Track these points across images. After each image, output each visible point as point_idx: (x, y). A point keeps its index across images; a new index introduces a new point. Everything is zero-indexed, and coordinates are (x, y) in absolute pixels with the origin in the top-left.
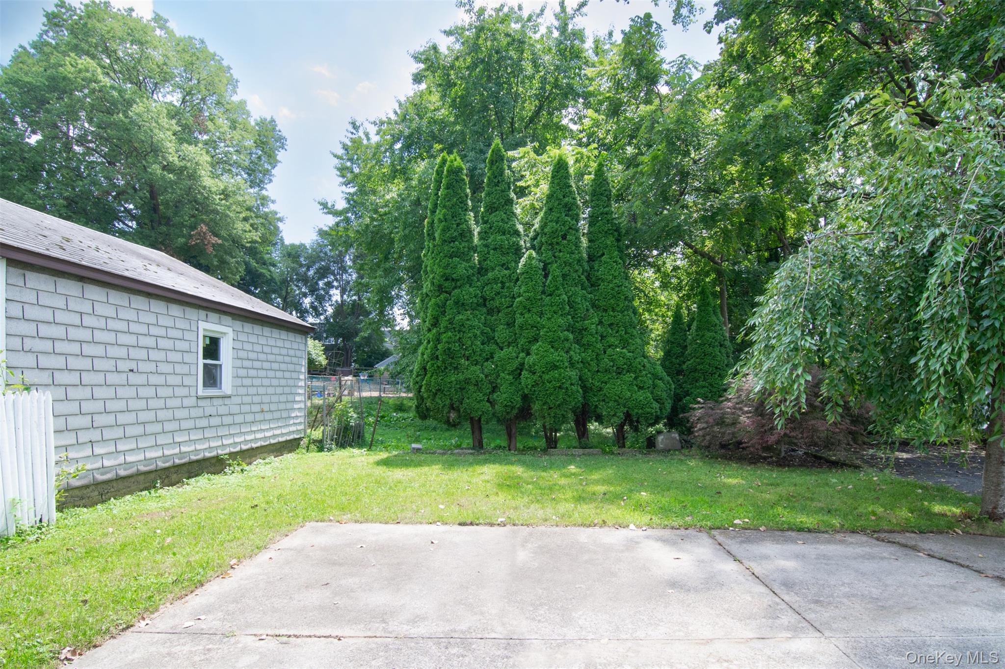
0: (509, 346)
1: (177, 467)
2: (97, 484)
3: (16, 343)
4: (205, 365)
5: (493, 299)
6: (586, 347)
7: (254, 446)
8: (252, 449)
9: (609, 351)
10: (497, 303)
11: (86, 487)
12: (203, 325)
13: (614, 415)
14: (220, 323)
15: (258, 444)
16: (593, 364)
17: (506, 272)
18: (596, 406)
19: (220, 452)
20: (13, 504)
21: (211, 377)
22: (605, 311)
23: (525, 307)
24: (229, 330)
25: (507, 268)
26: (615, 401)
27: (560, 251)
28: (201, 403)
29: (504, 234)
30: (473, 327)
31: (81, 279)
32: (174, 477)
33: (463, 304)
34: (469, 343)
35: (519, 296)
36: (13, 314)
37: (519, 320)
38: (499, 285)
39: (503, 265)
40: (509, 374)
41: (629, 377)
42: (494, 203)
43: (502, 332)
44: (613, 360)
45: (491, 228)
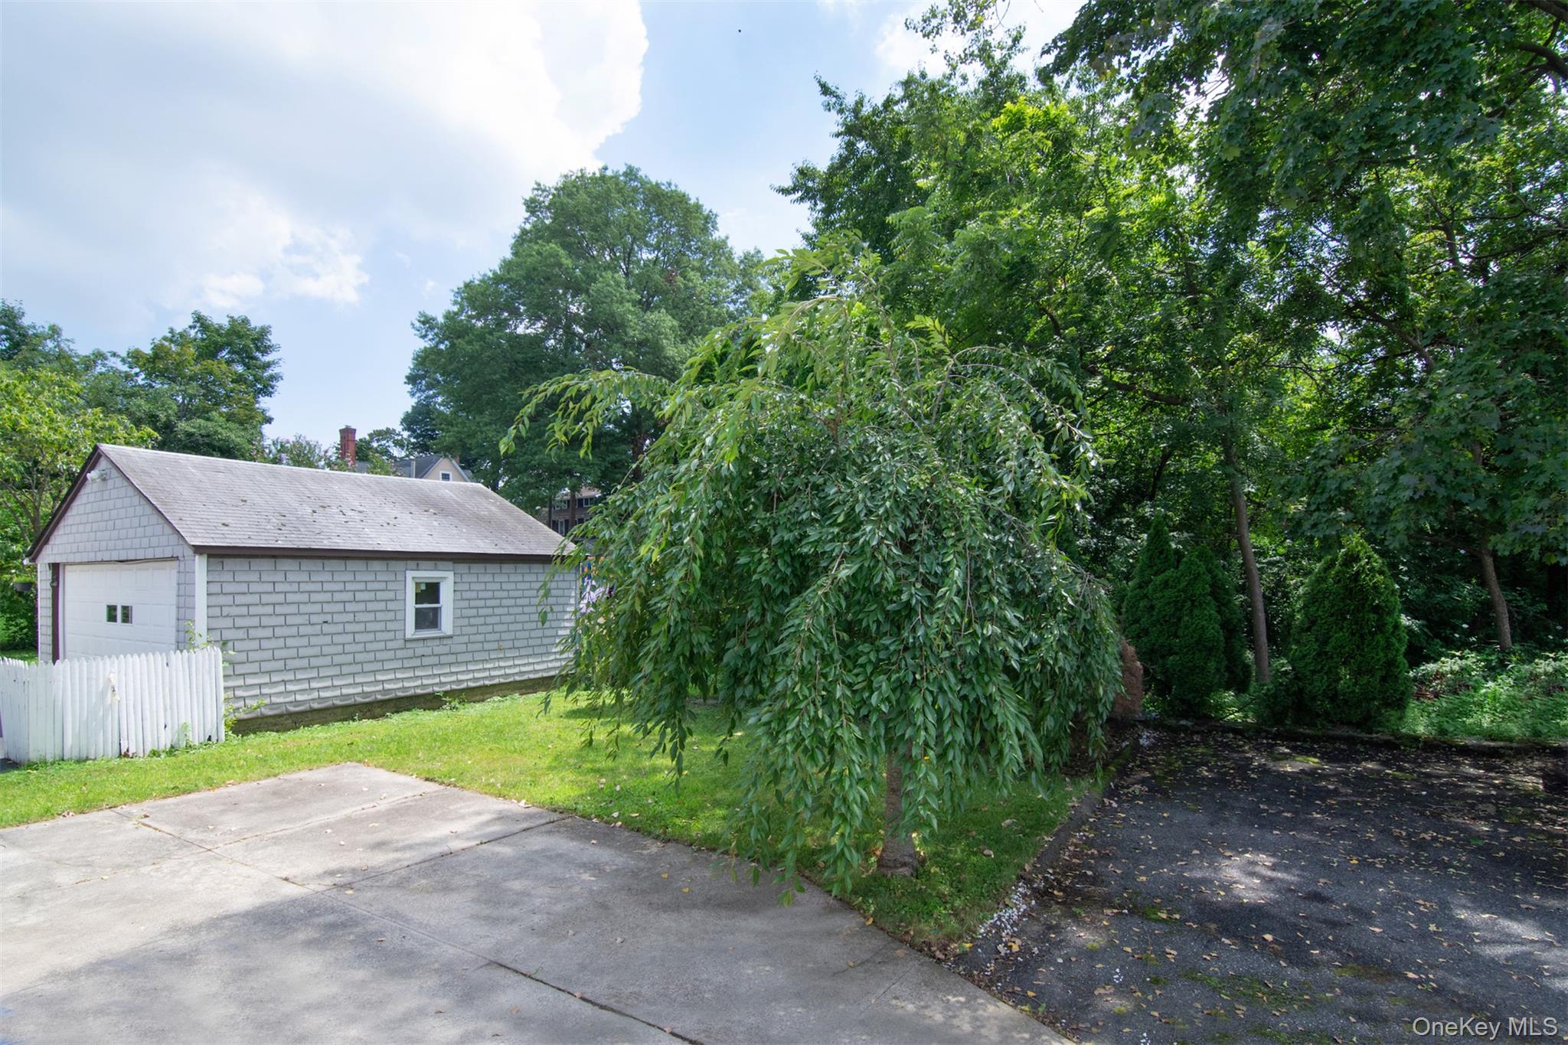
1: (383, 703)
2: (291, 714)
3: (216, 611)
4: (417, 610)
7: (487, 683)
8: (486, 686)
11: (280, 716)
12: (410, 574)
14: (436, 569)
15: (496, 681)
19: (436, 689)
20: (185, 726)
21: (427, 619)
24: (450, 575)
28: (408, 645)
31: (274, 557)
32: (378, 711)
36: (212, 591)
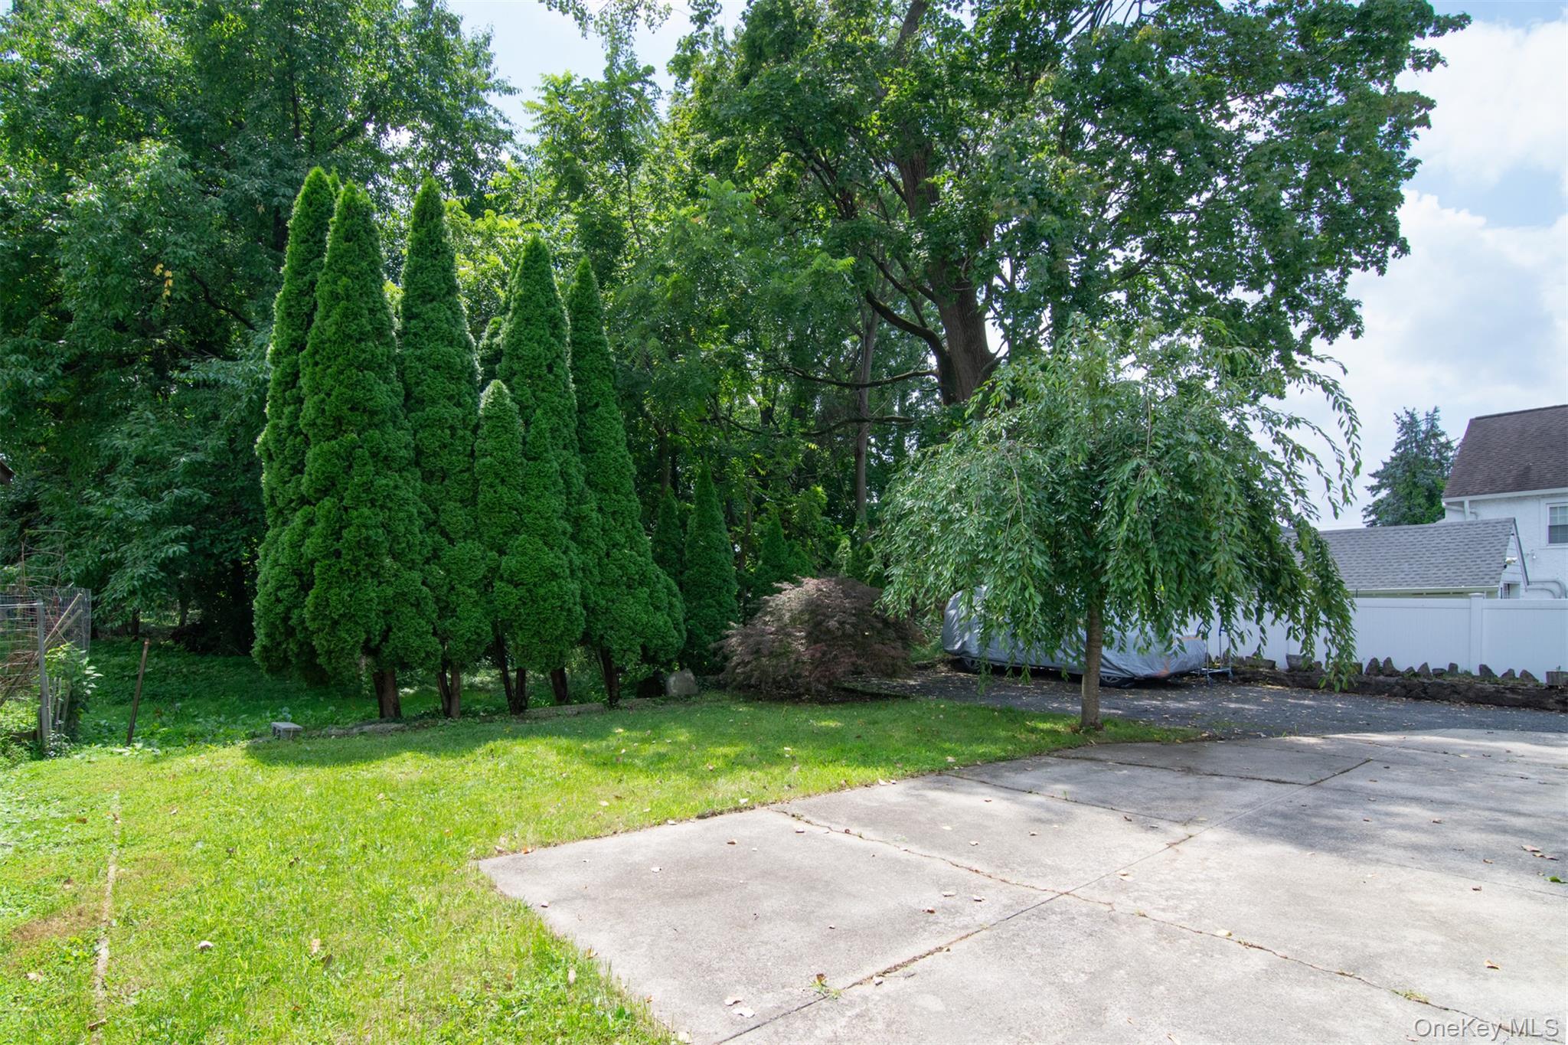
0: (465, 538)
5: (435, 454)
6: (585, 545)
9: (615, 552)
10: (442, 463)
13: (629, 649)
16: (596, 572)
17: (458, 411)
18: (602, 637)
22: (606, 491)
23: (497, 475)
25: (458, 405)
26: (629, 628)
27: (543, 390)
29: (451, 344)
30: (406, 501)
33: (386, 458)
34: (402, 529)
35: (484, 456)
37: (486, 496)
38: (448, 432)
39: (450, 398)
40: (470, 586)
41: (643, 592)
42: (431, 287)
43: (456, 515)
44: (621, 567)
45: (426, 329)
